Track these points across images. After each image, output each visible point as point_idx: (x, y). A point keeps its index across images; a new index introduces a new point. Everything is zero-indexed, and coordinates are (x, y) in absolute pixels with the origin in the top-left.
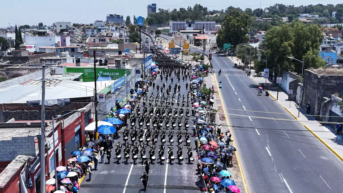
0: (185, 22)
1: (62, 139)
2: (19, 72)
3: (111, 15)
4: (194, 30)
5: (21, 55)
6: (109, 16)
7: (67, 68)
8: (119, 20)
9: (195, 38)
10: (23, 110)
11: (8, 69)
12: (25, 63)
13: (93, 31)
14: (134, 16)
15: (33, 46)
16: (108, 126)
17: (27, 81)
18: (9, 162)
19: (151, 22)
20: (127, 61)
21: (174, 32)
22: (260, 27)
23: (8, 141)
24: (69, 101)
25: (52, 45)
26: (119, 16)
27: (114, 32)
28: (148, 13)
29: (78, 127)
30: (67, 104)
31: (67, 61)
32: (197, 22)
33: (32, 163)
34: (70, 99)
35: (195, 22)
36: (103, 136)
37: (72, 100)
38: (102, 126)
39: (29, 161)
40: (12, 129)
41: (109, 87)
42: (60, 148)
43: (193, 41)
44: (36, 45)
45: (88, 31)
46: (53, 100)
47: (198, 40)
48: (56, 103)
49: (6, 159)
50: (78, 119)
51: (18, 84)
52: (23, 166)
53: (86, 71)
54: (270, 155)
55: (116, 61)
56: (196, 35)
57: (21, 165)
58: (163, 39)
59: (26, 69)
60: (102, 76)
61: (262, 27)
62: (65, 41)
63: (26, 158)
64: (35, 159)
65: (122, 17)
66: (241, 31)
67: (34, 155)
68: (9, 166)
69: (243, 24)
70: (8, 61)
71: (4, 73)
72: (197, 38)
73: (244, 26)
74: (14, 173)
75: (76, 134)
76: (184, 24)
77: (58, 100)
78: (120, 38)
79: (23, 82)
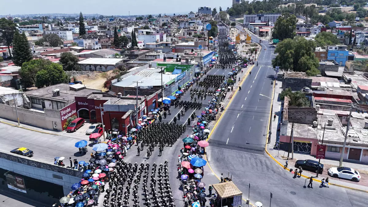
0: (256, 16)
1: (147, 105)
2: (133, 65)
3: (202, 8)
4: (261, 22)
5: (134, 53)
6: (200, 8)
7: (158, 64)
8: (207, 11)
9: (259, 30)
10: (133, 90)
11: (128, 63)
12: (136, 58)
13: (185, 24)
14: (220, 7)
15: (142, 41)
16: (167, 100)
17: (136, 72)
18: (127, 112)
19: (231, 13)
20: (193, 58)
21: (246, 23)
22: (320, 19)
23: (127, 105)
24: (153, 87)
25: (154, 42)
26: (208, 8)
27: (199, 26)
28: (233, 3)
29: (155, 100)
30: (152, 88)
31: (160, 56)
32: (265, 16)
33: (134, 113)
34: (153, 86)
35: (264, 16)
36: (165, 104)
37: (154, 87)
38: (165, 100)
39: (133, 112)
40: (128, 100)
41: (173, 80)
42: (146, 108)
43: (258, 33)
44: (144, 40)
45: (182, 24)
46: (146, 86)
47: (262, 32)
48: (147, 88)
49: (126, 111)
50: (154, 97)
51: (132, 75)
52: (131, 114)
53: (168, 65)
54: (237, 117)
55: (186, 59)
56: (261, 28)
57: (130, 113)
58: (237, 29)
59: (136, 64)
60: (177, 68)
61: (321, 19)
62: (162, 37)
63: (132, 111)
64: (135, 112)
65: (210, 9)
66: (289, 29)
67: (134, 110)
68: (127, 113)
69: (291, 24)
70: (128, 57)
71: (125, 65)
72: (261, 30)
73: (291, 25)
74: (128, 115)
75: (153, 103)
76: (255, 17)
77: (148, 86)
78: (202, 32)
79: (134, 73)
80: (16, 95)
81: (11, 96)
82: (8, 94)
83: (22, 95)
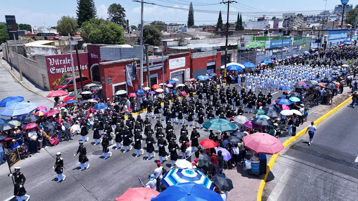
1: (191, 66)
3: (340, 6)
7: (254, 37)
17: (215, 42)
29: (213, 63)
30: (218, 50)
41: (262, 43)
42: (187, 71)
48: (211, 49)
50: (212, 57)
52: (131, 62)
62: (277, 25)
74: (118, 62)
75: (209, 67)
77: (213, 47)
79: (211, 43)
80: (48, 49)
81: (41, 49)
82: (37, 47)
83: (57, 51)
